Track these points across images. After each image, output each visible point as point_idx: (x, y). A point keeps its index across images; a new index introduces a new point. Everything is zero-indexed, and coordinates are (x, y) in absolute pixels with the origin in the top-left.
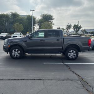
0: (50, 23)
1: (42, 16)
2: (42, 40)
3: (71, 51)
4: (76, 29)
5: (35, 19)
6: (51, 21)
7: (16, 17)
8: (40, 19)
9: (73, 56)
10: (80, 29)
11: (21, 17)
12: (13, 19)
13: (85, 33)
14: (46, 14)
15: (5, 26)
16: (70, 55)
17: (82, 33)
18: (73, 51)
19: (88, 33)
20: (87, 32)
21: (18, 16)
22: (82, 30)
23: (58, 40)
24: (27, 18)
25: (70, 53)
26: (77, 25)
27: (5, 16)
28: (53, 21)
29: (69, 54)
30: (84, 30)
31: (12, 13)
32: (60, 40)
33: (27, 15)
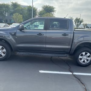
0: (51, 15)
1: (43, 7)
2: (40, 34)
3: (84, 53)
4: (78, 23)
5: (36, 10)
6: (52, 13)
7: (16, 8)
8: (41, 10)
9: (86, 61)
10: (82, 23)
11: (21, 8)
12: (14, 9)
13: (86, 28)
14: (47, 5)
15: (5, 16)
16: (81, 59)
17: (83, 28)
18: (86, 54)
19: (89, 28)
20: (88, 26)
21: (18, 7)
22: (83, 25)
23: (65, 35)
24: (28, 9)
25: (82, 55)
26: (78, 18)
27: (6, 6)
28: (54, 13)
29: (80, 57)
30: (86, 25)
31: (12, 3)
32: (68, 35)
33: (28, 6)
